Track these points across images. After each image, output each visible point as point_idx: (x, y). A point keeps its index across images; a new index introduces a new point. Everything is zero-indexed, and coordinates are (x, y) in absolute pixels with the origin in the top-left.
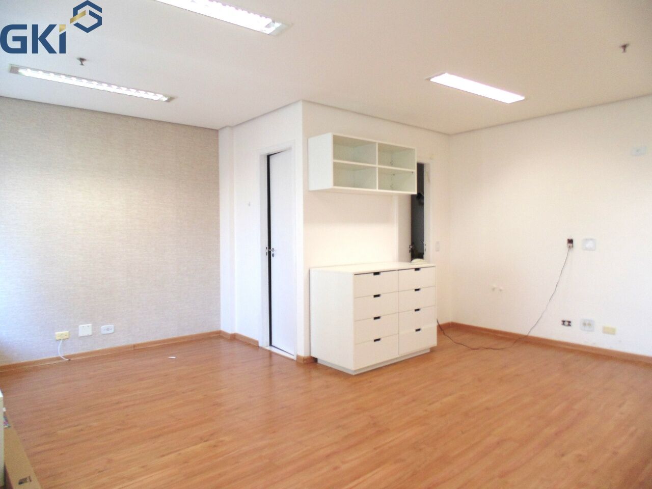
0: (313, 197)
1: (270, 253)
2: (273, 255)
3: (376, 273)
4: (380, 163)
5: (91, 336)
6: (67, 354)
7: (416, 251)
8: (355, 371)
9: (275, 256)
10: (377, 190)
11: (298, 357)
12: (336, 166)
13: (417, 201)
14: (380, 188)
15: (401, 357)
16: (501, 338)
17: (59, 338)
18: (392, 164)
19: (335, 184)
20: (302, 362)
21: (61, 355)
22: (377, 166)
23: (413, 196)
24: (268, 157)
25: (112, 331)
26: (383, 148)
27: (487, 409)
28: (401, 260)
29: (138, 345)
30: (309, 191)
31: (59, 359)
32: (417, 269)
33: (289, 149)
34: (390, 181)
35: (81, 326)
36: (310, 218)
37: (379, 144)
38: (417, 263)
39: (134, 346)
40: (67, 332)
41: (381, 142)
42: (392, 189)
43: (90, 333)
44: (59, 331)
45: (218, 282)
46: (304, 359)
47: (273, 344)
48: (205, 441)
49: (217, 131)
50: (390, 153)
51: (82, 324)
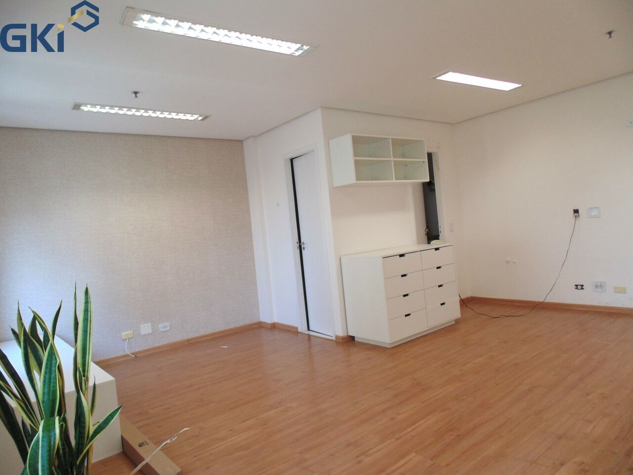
0: (338, 193)
1: (300, 246)
2: (304, 248)
3: (402, 255)
4: (394, 157)
5: (151, 334)
6: (133, 351)
7: (432, 233)
8: (392, 343)
9: (306, 249)
10: (394, 181)
11: (337, 337)
12: (357, 163)
13: (429, 189)
14: (396, 180)
15: (430, 329)
16: (519, 307)
17: (126, 338)
18: (403, 156)
19: (357, 179)
20: (342, 341)
21: (128, 352)
22: (392, 159)
23: (424, 184)
24: (292, 160)
25: (169, 328)
26: (397, 143)
27: (516, 365)
28: (419, 243)
29: (191, 339)
30: (334, 188)
31: (127, 356)
32: (437, 249)
33: (313, 151)
34: (403, 171)
35: (142, 326)
36: (337, 212)
37: (392, 139)
38: (435, 243)
39: (188, 340)
40: (131, 332)
41: (394, 137)
42: (406, 179)
43: (151, 332)
44: (124, 331)
45: (255, 278)
46: (343, 338)
47: (310, 329)
48: (276, 408)
49: (241, 141)
50: (402, 146)
51: (142, 324)
